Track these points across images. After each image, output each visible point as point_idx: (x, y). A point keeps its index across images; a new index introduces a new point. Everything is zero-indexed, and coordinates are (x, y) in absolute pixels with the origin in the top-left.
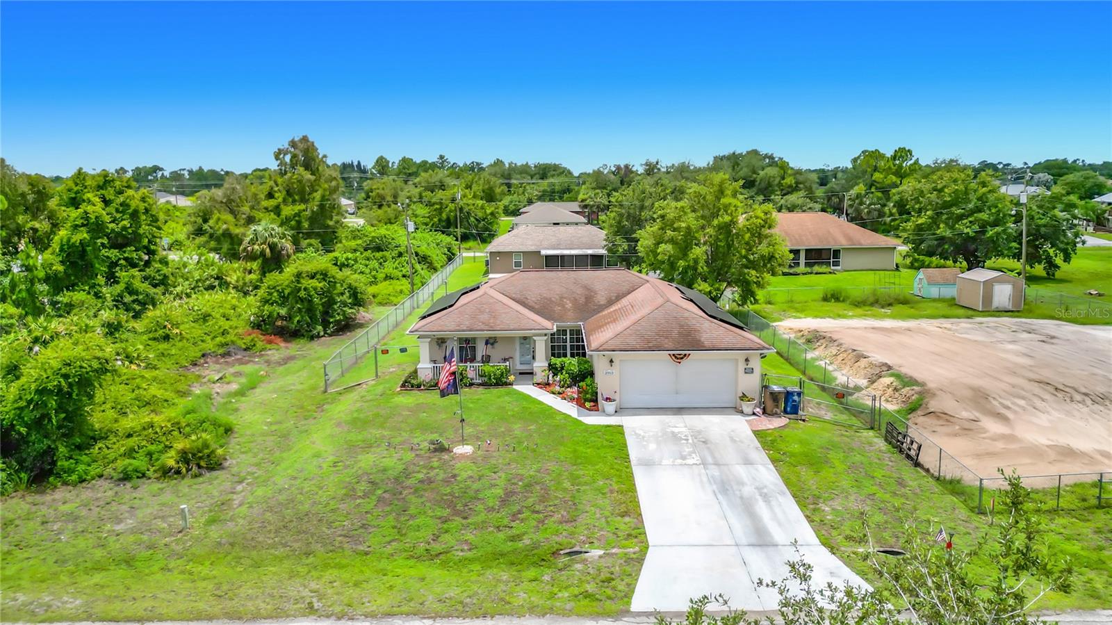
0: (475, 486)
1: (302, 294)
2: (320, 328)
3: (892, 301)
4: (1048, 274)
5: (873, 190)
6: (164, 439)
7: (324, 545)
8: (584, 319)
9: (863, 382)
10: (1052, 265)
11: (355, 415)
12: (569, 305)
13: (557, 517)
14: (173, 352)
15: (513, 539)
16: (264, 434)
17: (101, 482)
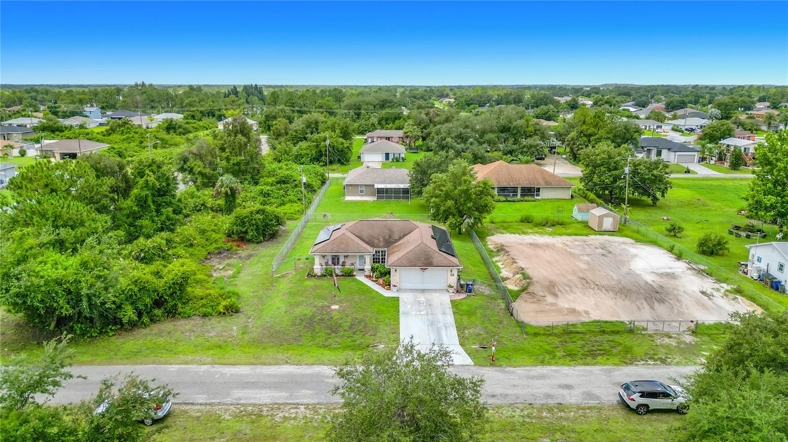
0: (340, 322)
1: (254, 222)
2: (262, 238)
3: (554, 223)
4: (653, 203)
5: (582, 135)
6: (215, 300)
7: (287, 342)
8: (387, 247)
9: (511, 275)
10: (655, 199)
11: (290, 290)
12: (381, 239)
13: (370, 334)
14: (196, 253)
15: (354, 341)
16: (252, 297)
17: (195, 317)
